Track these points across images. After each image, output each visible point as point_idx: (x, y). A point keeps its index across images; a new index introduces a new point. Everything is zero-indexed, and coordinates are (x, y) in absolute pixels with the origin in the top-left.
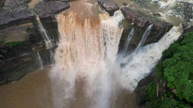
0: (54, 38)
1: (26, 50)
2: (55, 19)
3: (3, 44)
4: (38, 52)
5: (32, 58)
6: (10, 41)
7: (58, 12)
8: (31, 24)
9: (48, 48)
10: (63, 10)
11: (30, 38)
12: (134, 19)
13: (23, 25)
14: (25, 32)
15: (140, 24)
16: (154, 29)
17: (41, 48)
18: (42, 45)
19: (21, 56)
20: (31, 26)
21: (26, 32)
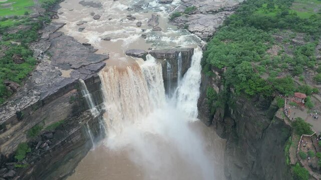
0: (97, 103)
1: (73, 126)
2: (98, 77)
3: (43, 130)
4: (87, 123)
5: (82, 135)
6: (51, 123)
7: (99, 70)
8: (74, 91)
9: (95, 117)
10: (102, 67)
11: (73, 112)
12: (164, 55)
13: (67, 94)
14: (67, 105)
15: (172, 56)
16: (183, 56)
17: (88, 118)
18: (88, 114)
19: (70, 134)
20: (75, 93)
21: (69, 104)
